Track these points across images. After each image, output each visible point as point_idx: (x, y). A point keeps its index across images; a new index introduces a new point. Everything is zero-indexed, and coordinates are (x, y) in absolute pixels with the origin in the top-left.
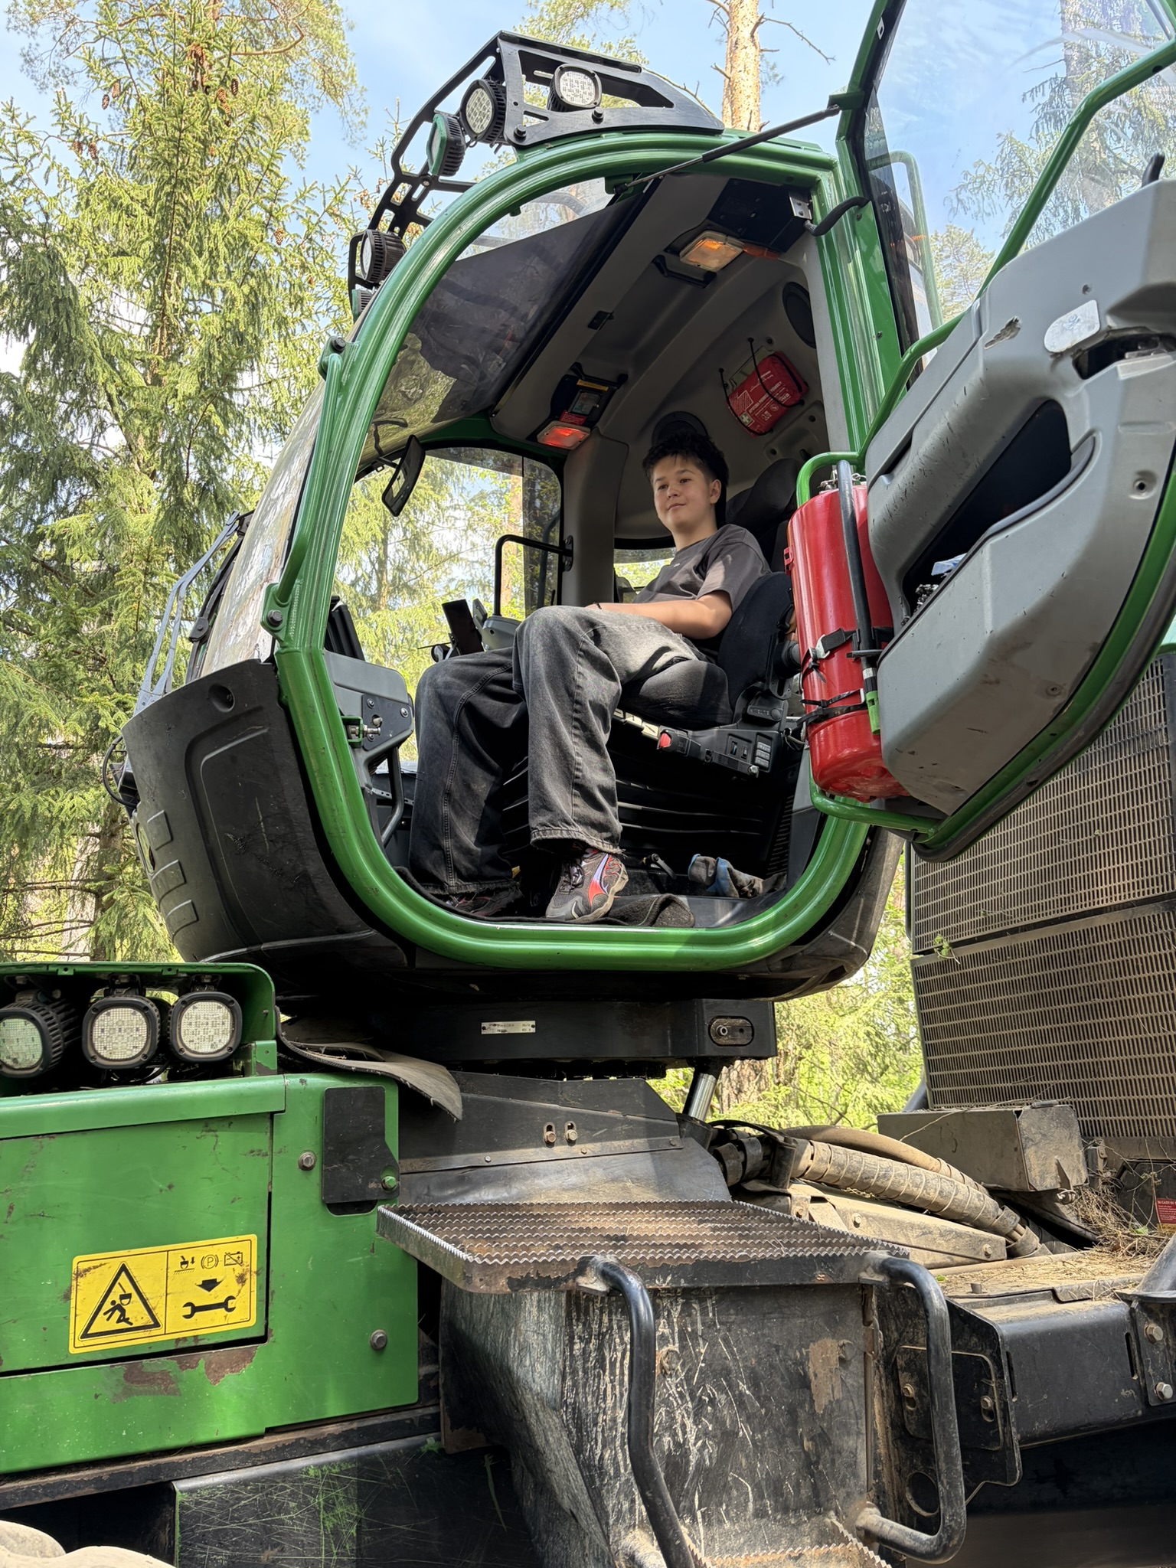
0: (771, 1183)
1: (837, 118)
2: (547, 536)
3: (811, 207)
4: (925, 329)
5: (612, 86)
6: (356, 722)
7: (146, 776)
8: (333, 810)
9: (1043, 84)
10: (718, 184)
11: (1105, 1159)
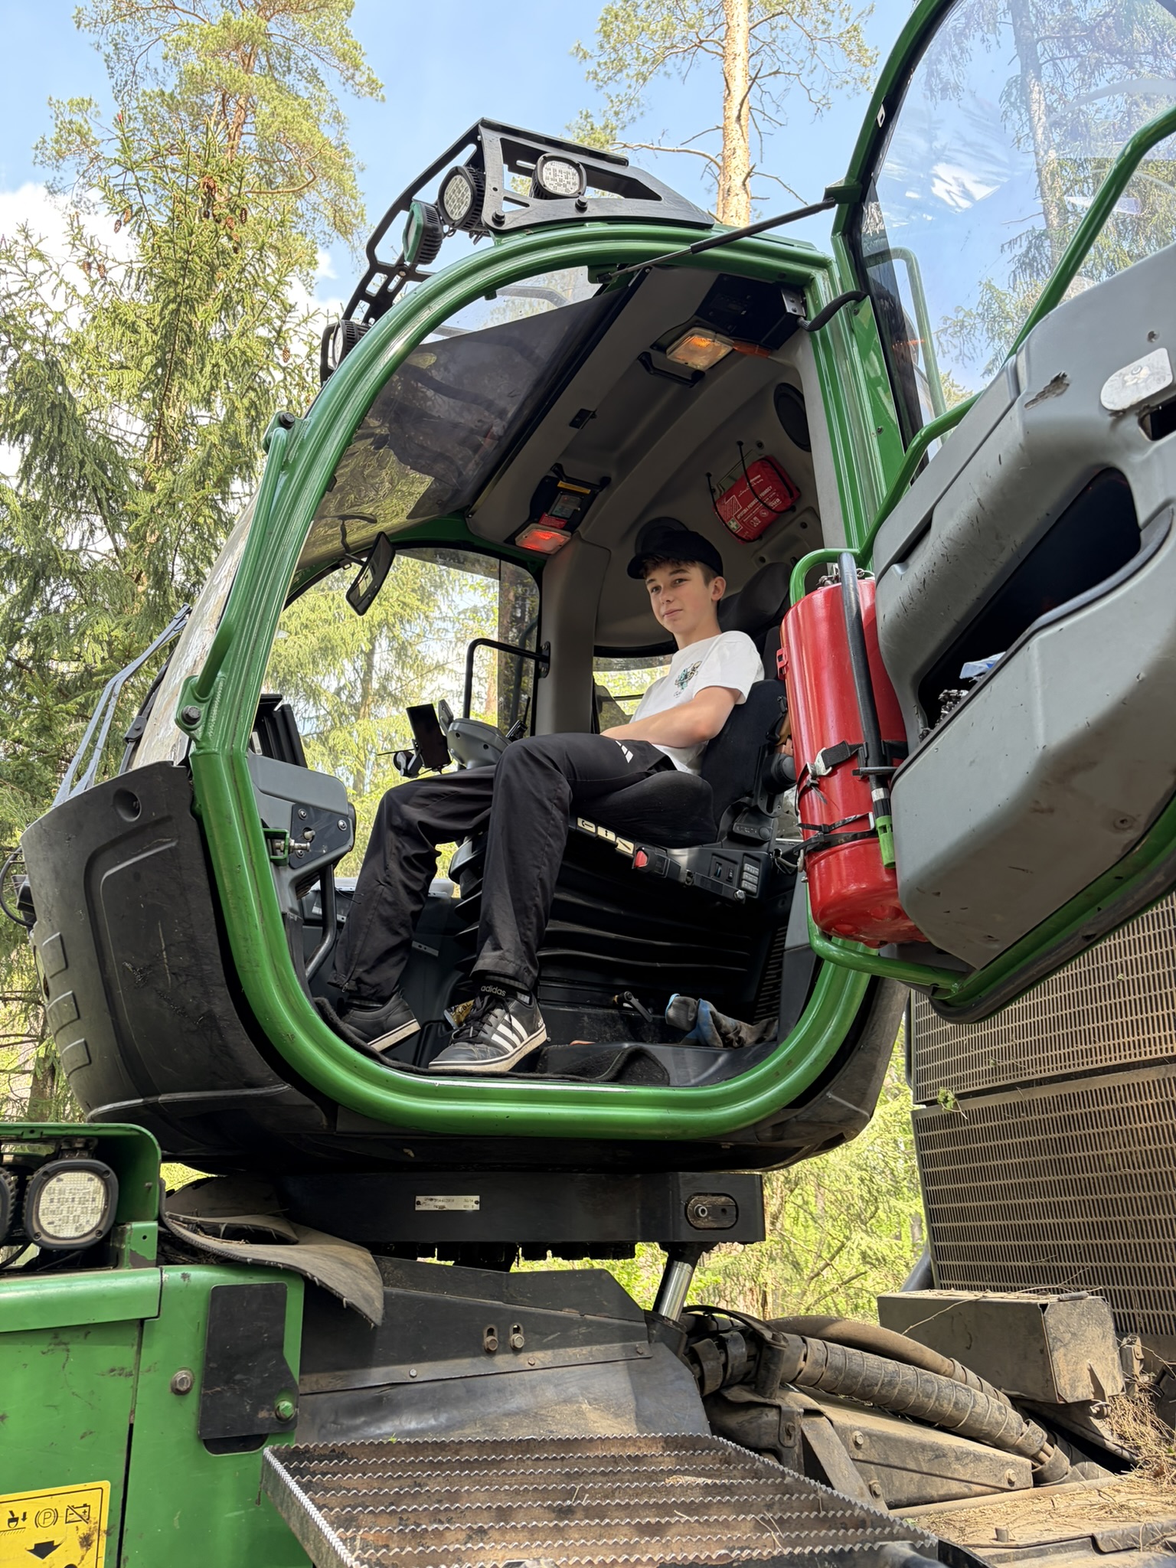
0: (756, 1392)
1: (834, 211)
2: (523, 642)
3: (804, 304)
4: (928, 419)
5: (596, 178)
6: (281, 836)
7: (43, 893)
8: (246, 940)
9: (1020, 236)
10: (708, 279)
11: (1141, 1360)
